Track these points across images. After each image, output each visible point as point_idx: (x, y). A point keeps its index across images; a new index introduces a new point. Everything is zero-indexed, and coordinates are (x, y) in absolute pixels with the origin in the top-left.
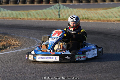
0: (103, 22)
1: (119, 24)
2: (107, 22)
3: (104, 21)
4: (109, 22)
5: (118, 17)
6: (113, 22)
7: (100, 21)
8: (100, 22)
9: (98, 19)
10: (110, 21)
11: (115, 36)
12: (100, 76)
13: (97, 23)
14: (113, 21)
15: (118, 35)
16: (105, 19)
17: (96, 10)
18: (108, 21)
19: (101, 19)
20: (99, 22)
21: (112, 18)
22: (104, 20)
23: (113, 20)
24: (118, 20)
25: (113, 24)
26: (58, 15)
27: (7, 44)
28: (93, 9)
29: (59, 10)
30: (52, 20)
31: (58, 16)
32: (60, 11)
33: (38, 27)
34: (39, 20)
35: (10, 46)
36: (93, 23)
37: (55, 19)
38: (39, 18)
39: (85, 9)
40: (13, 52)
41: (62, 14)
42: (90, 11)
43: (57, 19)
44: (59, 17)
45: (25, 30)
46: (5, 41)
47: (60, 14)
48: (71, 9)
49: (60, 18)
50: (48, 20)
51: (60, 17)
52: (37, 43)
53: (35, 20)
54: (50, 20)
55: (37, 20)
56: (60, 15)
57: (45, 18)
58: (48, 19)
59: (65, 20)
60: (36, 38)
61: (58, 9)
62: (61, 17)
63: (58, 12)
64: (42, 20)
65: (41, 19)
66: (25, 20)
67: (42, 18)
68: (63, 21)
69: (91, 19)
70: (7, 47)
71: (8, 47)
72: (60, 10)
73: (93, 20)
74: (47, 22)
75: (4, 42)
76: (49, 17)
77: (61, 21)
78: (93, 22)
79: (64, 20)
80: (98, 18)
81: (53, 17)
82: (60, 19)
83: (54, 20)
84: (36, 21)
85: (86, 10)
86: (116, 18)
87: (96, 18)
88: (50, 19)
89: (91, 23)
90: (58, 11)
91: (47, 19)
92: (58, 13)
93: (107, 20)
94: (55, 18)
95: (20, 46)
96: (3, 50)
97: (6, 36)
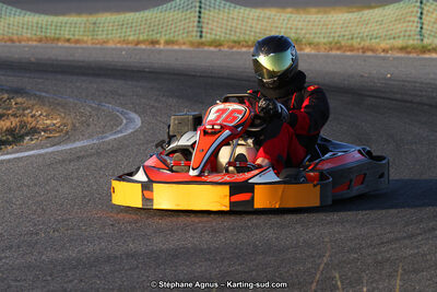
0: (349, 53)
1: (402, 58)
2: (364, 52)
3: (352, 48)
4: (370, 54)
5: (399, 37)
6: (382, 54)
7: (338, 49)
8: (338, 52)
9: (330, 43)
10: (373, 50)
11: (388, 99)
12: (339, 233)
13: (327, 56)
14: (384, 51)
15: (399, 96)
16: (355, 43)
17: (325, 12)
18: (364, 50)
19: (343, 43)
20: (334, 52)
21: (377, 40)
22: (352, 46)
23: (383, 45)
24: (400, 46)
25: (384, 59)
26: (195, 29)
27: (23, 125)
28: (313, 10)
29: (200, 12)
30: (176, 47)
31: (194, 34)
32: (202, 15)
33: (126, 70)
34: (130, 46)
35: (34, 131)
36: (316, 56)
37: (184, 44)
38: (131, 38)
39: (289, 10)
40: (42, 151)
41: (210, 26)
42: (304, 16)
43: (192, 44)
44: (201, 36)
45: (84, 78)
46: (15, 115)
47: (205, 25)
48: (242, 10)
49: (203, 39)
50: (162, 47)
51: (204, 34)
52: (125, 121)
53: (119, 45)
54: (169, 47)
55: (124, 46)
56: (204, 30)
57: (150, 38)
58: (162, 42)
59: (220, 45)
60: (121, 105)
61: (198, 9)
62: (208, 37)
63: (197, 19)
64: (143, 47)
65: (138, 43)
66: (84, 45)
67: (141, 38)
68: (212, 49)
69: (310, 44)
70: (22, 137)
71: (27, 134)
72: (202, 10)
73: (316, 46)
74: (160, 51)
75: (12, 119)
76: (167, 37)
77: (206, 48)
78: (313, 52)
79: (216, 47)
80: (331, 39)
81: (180, 37)
82: (202, 44)
83: (184, 47)
84: (121, 50)
85: (291, 13)
86: (392, 41)
87: (326, 40)
88: (168, 43)
89: (308, 55)
90: (197, 14)
91: (157, 42)
92: (196, 24)
93: (363, 48)
94: (186, 40)
95: (67, 133)
96: (10, 148)
97: (19, 100)
